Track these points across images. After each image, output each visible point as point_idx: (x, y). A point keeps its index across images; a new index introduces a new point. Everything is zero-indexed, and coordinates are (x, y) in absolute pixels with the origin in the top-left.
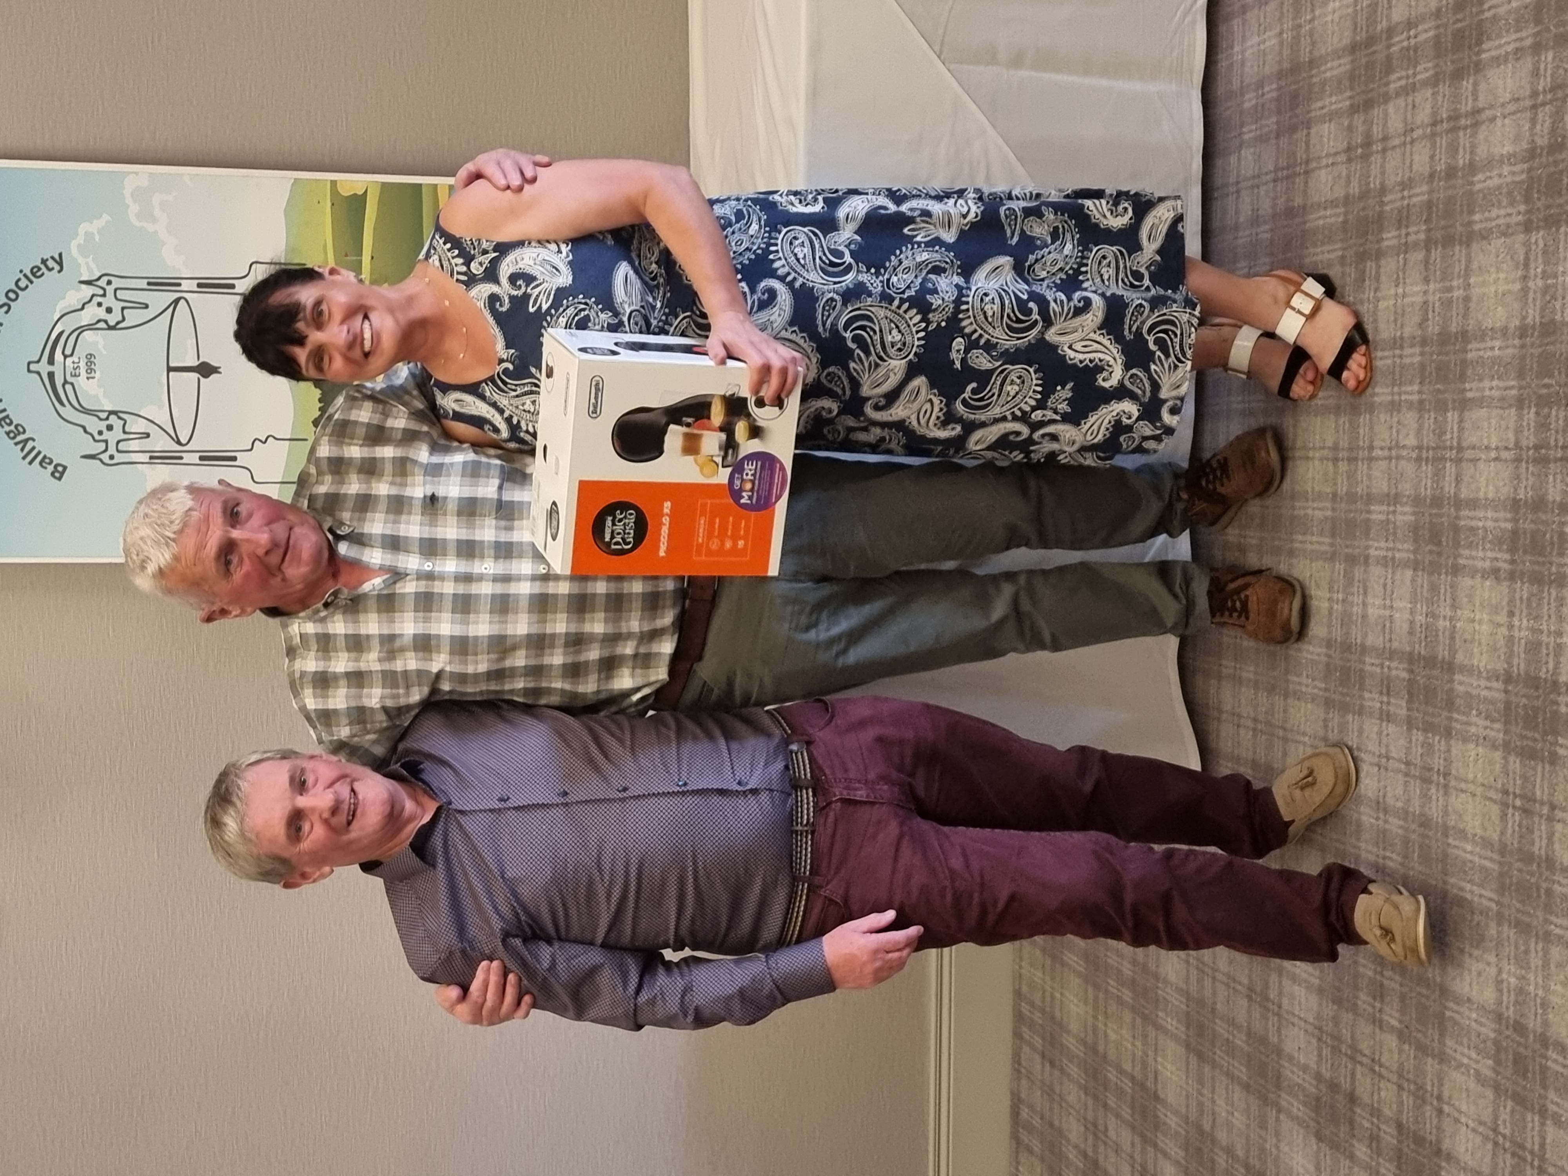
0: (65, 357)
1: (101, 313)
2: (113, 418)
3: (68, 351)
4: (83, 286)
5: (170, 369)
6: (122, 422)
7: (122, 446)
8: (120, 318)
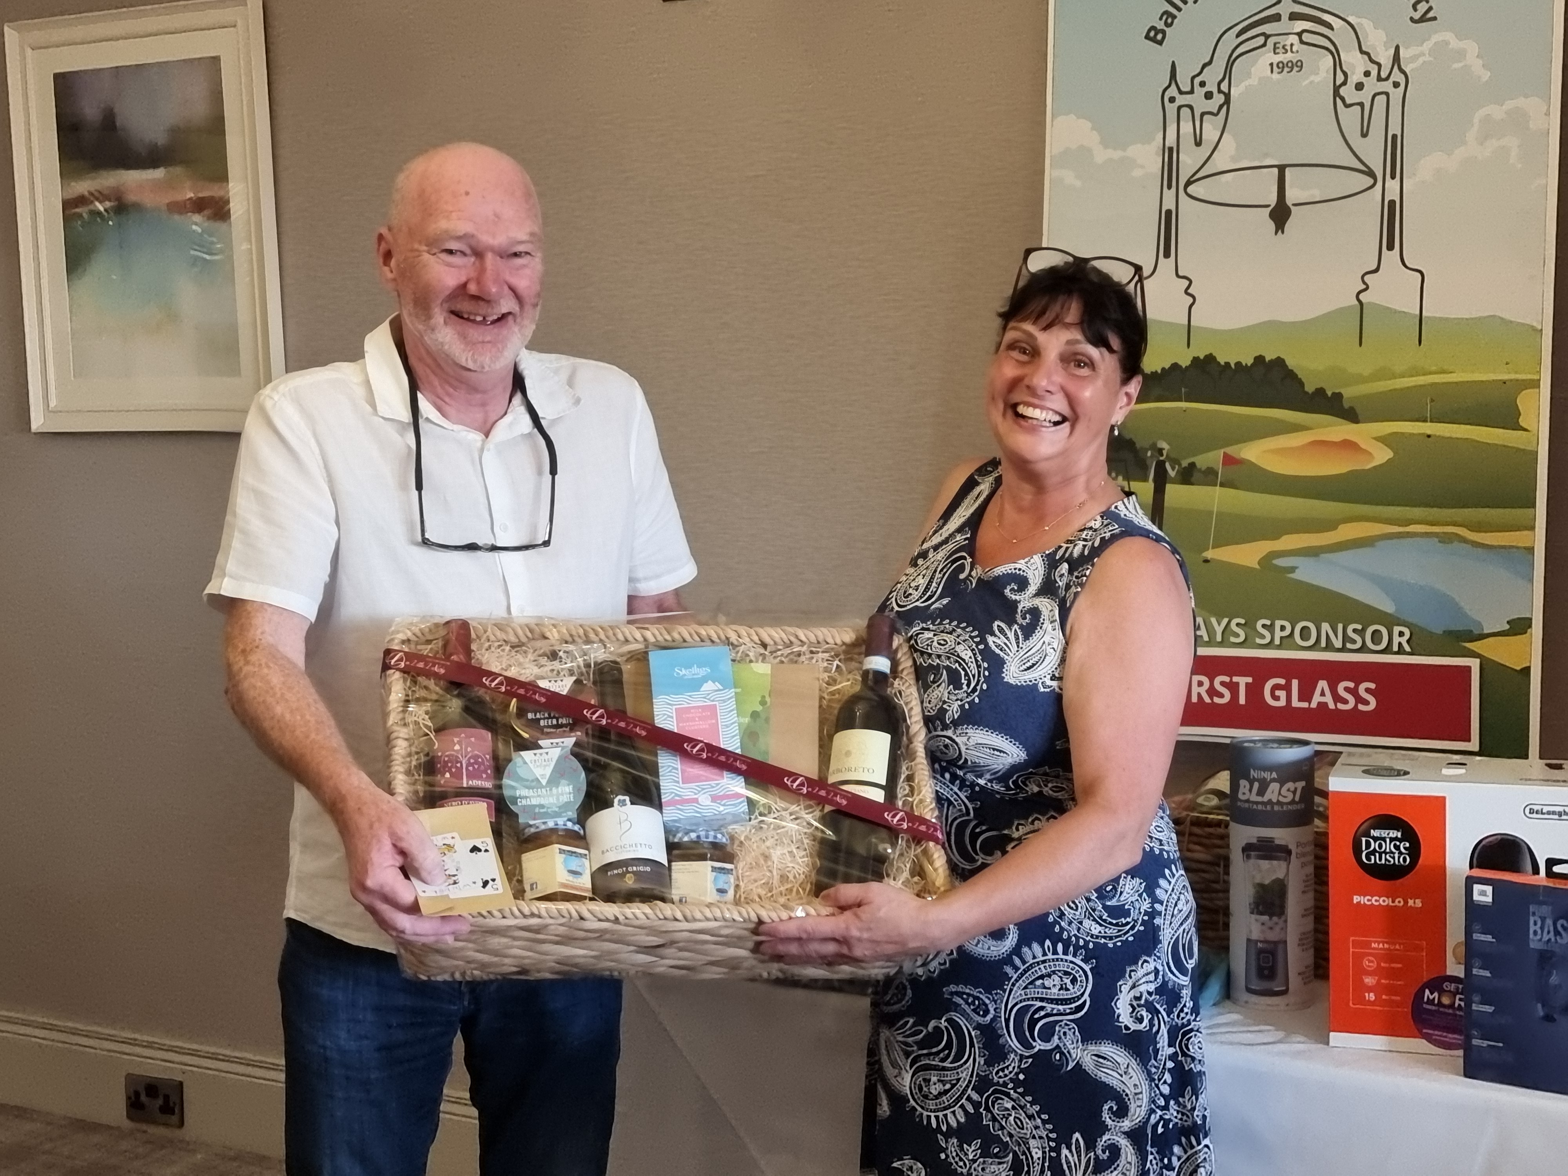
0: (1300, 34)
1: (1356, 77)
2: (1219, 99)
3: (1306, 37)
4: (1392, 51)
5: (1282, 169)
6: (1215, 111)
7: (1185, 111)
8: (1348, 102)
